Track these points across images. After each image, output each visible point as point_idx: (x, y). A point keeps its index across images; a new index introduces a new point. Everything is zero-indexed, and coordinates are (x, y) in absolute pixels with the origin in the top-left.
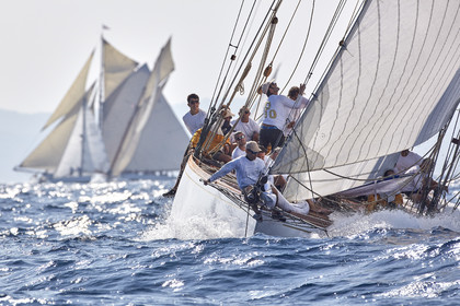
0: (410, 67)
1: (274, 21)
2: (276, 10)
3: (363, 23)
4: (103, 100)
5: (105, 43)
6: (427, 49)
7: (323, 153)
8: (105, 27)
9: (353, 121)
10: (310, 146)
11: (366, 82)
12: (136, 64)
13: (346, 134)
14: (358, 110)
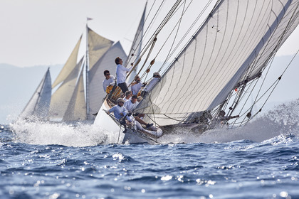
0: (206, 73)
1: (155, 39)
2: (157, 34)
3: (187, 50)
4: (88, 70)
5: (89, 30)
6: (215, 67)
7: (160, 106)
8: (89, 19)
9: (176, 94)
10: (154, 102)
11: (184, 77)
12: (113, 42)
13: (172, 99)
14: (179, 89)
